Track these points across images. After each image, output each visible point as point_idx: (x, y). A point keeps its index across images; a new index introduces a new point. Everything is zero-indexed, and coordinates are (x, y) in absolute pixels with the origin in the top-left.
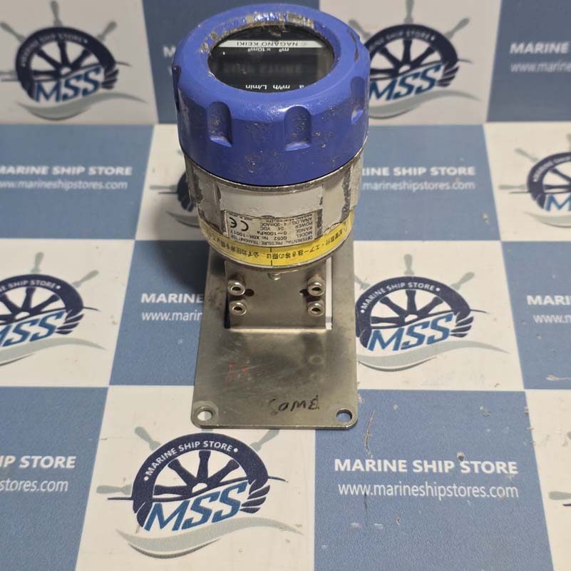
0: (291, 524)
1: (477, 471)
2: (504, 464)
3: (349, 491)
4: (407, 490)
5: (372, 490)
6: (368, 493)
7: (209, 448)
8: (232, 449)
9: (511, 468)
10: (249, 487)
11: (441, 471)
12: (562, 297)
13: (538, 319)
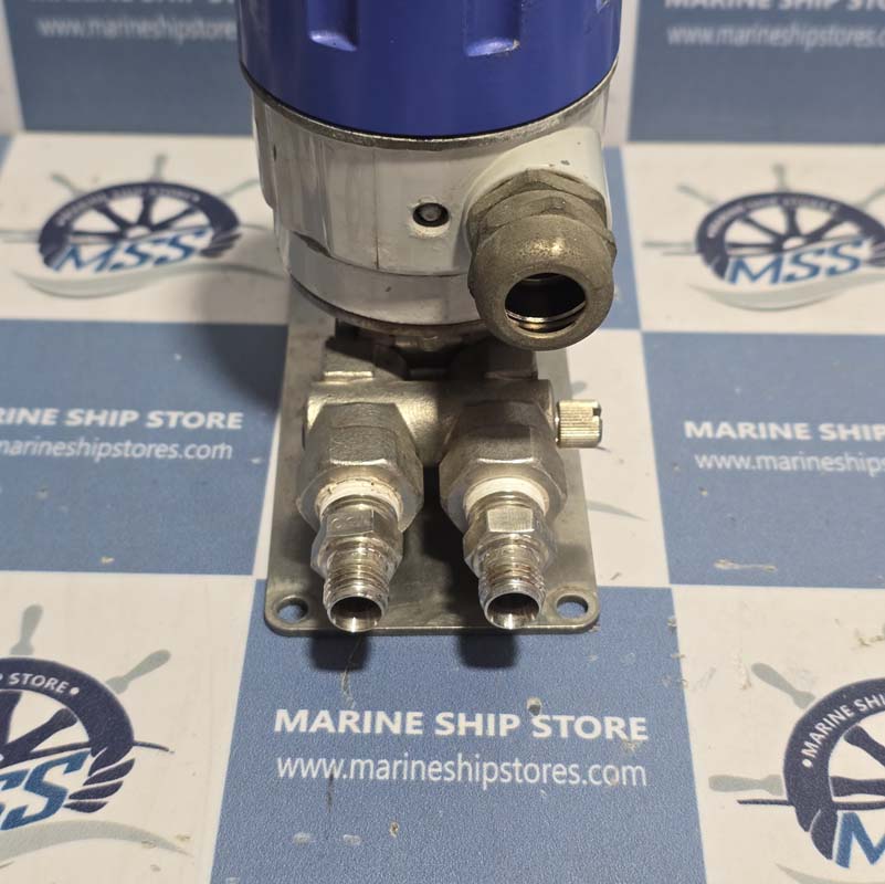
0: (168, 834)
1: (564, 734)
2: (621, 722)
3: (298, 770)
4: (418, 769)
5: (346, 769)
6: (336, 775)
7: (19, 686)
8: (68, 689)
9: (634, 729)
10: (90, 761)
11: (491, 732)
12: (752, 427)
13: (704, 462)
